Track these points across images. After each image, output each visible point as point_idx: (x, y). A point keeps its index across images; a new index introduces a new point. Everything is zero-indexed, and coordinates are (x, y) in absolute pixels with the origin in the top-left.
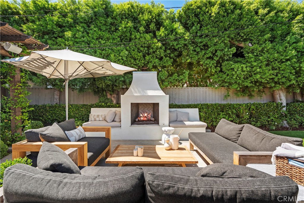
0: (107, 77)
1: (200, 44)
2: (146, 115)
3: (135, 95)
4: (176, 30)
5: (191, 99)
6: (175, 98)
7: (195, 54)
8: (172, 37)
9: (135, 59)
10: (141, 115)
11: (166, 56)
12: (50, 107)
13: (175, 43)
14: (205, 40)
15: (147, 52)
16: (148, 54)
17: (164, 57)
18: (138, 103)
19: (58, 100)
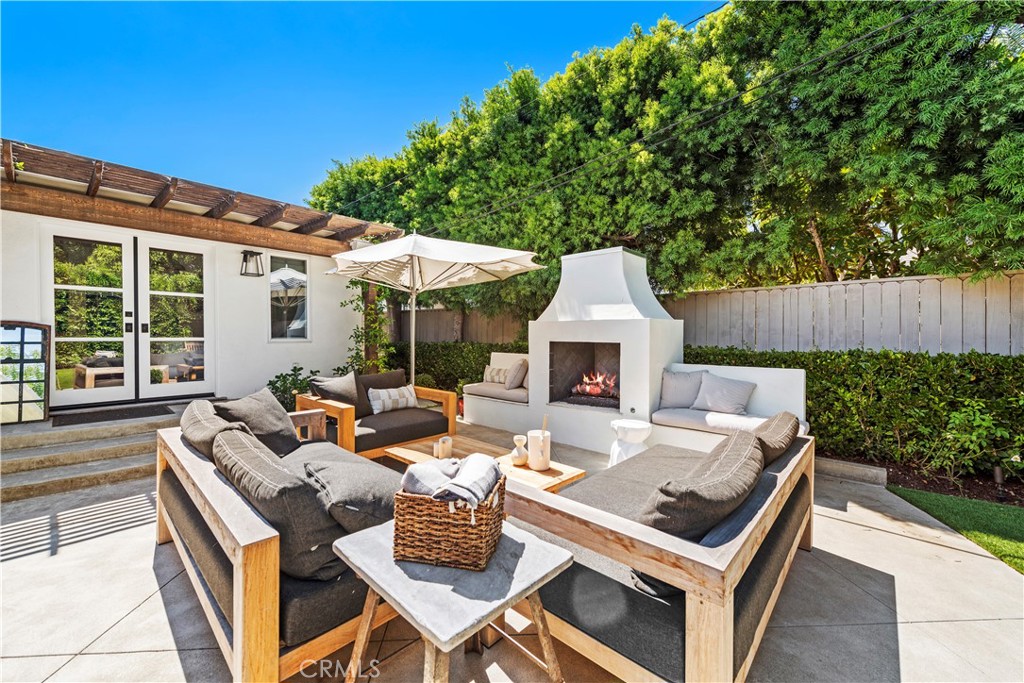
0: (518, 277)
1: (825, 103)
2: (600, 379)
3: (560, 320)
4: (702, 91)
5: (831, 332)
6: (752, 325)
7: (807, 150)
8: (686, 119)
9: (592, 217)
10: (586, 379)
11: (679, 186)
12: (443, 347)
13: (703, 136)
14: (839, 82)
15: (619, 187)
16: (625, 192)
17: (673, 191)
18: (593, 344)
19: (459, 333)
